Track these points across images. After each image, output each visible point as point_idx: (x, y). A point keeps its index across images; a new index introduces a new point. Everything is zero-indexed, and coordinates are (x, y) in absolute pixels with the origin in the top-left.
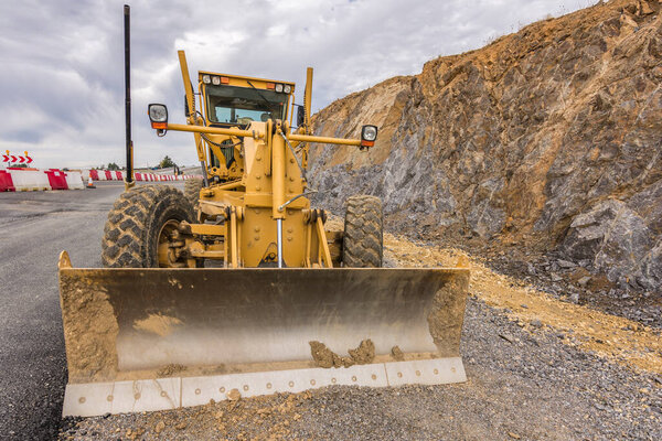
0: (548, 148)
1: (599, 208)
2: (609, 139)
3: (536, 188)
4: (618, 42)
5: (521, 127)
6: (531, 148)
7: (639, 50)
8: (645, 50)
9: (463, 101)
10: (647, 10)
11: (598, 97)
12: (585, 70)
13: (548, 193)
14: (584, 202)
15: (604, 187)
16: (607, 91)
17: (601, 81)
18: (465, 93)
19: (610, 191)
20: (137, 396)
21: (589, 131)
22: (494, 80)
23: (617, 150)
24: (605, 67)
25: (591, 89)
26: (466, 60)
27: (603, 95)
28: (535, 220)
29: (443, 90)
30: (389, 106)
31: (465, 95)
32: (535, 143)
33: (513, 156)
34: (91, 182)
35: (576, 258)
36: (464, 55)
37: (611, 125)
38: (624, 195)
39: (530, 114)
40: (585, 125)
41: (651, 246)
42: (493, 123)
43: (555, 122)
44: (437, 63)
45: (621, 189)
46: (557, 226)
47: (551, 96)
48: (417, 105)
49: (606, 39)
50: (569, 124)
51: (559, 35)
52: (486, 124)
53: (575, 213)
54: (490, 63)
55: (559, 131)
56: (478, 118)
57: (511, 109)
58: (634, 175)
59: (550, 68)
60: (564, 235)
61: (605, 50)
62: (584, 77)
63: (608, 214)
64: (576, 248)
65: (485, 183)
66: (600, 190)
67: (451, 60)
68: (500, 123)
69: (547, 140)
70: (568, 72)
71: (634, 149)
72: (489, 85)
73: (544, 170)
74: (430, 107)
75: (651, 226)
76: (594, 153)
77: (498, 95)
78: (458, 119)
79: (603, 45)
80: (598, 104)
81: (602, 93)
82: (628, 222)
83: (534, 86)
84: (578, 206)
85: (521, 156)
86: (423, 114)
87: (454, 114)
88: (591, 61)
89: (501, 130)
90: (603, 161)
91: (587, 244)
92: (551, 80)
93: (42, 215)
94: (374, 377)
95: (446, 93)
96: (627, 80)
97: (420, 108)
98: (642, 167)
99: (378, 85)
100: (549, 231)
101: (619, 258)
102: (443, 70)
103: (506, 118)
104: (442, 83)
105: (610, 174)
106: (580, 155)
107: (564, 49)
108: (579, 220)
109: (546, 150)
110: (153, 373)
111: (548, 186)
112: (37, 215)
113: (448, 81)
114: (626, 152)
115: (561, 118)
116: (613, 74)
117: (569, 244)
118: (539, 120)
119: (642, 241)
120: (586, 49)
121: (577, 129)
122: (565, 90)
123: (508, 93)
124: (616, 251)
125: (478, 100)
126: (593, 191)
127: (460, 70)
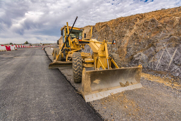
0: (126, 42)
1: (138, 54)
2: (138, 41)
3: (125, 50)
4: (137, 23)
5: (120, 38)
6: (122, 42)
7: (141, 25)
8: (142, 25)
9: (106, 32)
10: (141, 18)
11: (135, 33)
12: (131, 28)
13: (127, 50)
14: (135, 53)
15: (139, 50)
16: (136, 32)
17: (135, 30)
18: (106, 30)
19: (140, 51)
20: (97, 96)
21: (134, 39)
22: (112, 28)
23: (140, 43)
24: (135, 28)
25: (133, 31)
26: (105, 24)
27: (136, 33)
28: (125, 56)
29: (101, 29)
30: (88, 32)
31: (106, 31)
32: (123, 41)
33: (119, 43)
34: (16, 48)
35: (135, 63)
36: (104, 22)
37: (138, 38)
38: (142, 51)
39: (121, 35)
40: (133, 38)
41: (149, 60)
42: (113, 37)
43: (127, 37)
44: (99, 24)
45: (142, 50)
46: (130, 57)
47: (125, 32)
48: (95, 32)
49: (135, 22)
50: (130, 38)
51: (125, 20)
52: (112, 37)
53: (134, 55)
54: (111, 25)
55: (128, 39)
56: (110, 35)
57: (117, 34)
58: (144, 48)
59: (124, 27)
60: (132, 59)
61: (135, 24)
62: (131, 29)
63: (140, 55)
64: (135, 61)
65: (114, 49)
66: (138, 50)
67: (102, 23)
68: (115, 37)
69: (126, 41)
70: (128, 28)
71: (143, 43)
72: (111, 29)
73: (126, 46)
74: (98, 32)
75: (148, 57)
76: (136, 43)
77: (114, 31)
78: (105, 35)
79: (134, 24)
80: (135, 34)
81: (135, 32)
82: (144, 56)
83: (121, 30)
84: (134, 53)
85: (121, 43)
86: (97, 34)
87: (104, 34)
88: (132, 26)
89: (115, 38)
90: (138, 45)
91: (137, 60)
92: (125, 29)
93: (12, 58)
94: (130, 88)
95: (102, 30)
96: (140, 30)
97: (96, 33)
98: (145, 46)
99: (85, 27)
100: (129, 58)
101: (143, 63)
102: (100, 25)
103: (116, 36)
104: (101, 28)
105: (139, 47)
106: (133, 44)
107: (126, 23)
108: (135, 56)
109: (126, 43)
110: (98, 91)
111: (127, 49)
112: (11, 58)
113: (102, 28)
114: (142, 43)
115: (128, 36)
116: (137, 29)
117: (133, 61)
118: (123, 37)
119: (147, 60)
120: (131, 24)
121: (131, 39)
122: (128, 31)
123: (116, 31)
124: (142, 62)
125: (110, 32)
126: (136, 51)
127: (104, 25)
